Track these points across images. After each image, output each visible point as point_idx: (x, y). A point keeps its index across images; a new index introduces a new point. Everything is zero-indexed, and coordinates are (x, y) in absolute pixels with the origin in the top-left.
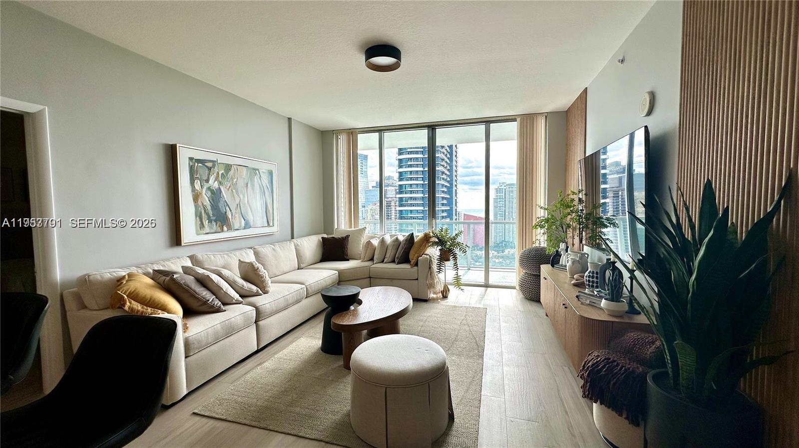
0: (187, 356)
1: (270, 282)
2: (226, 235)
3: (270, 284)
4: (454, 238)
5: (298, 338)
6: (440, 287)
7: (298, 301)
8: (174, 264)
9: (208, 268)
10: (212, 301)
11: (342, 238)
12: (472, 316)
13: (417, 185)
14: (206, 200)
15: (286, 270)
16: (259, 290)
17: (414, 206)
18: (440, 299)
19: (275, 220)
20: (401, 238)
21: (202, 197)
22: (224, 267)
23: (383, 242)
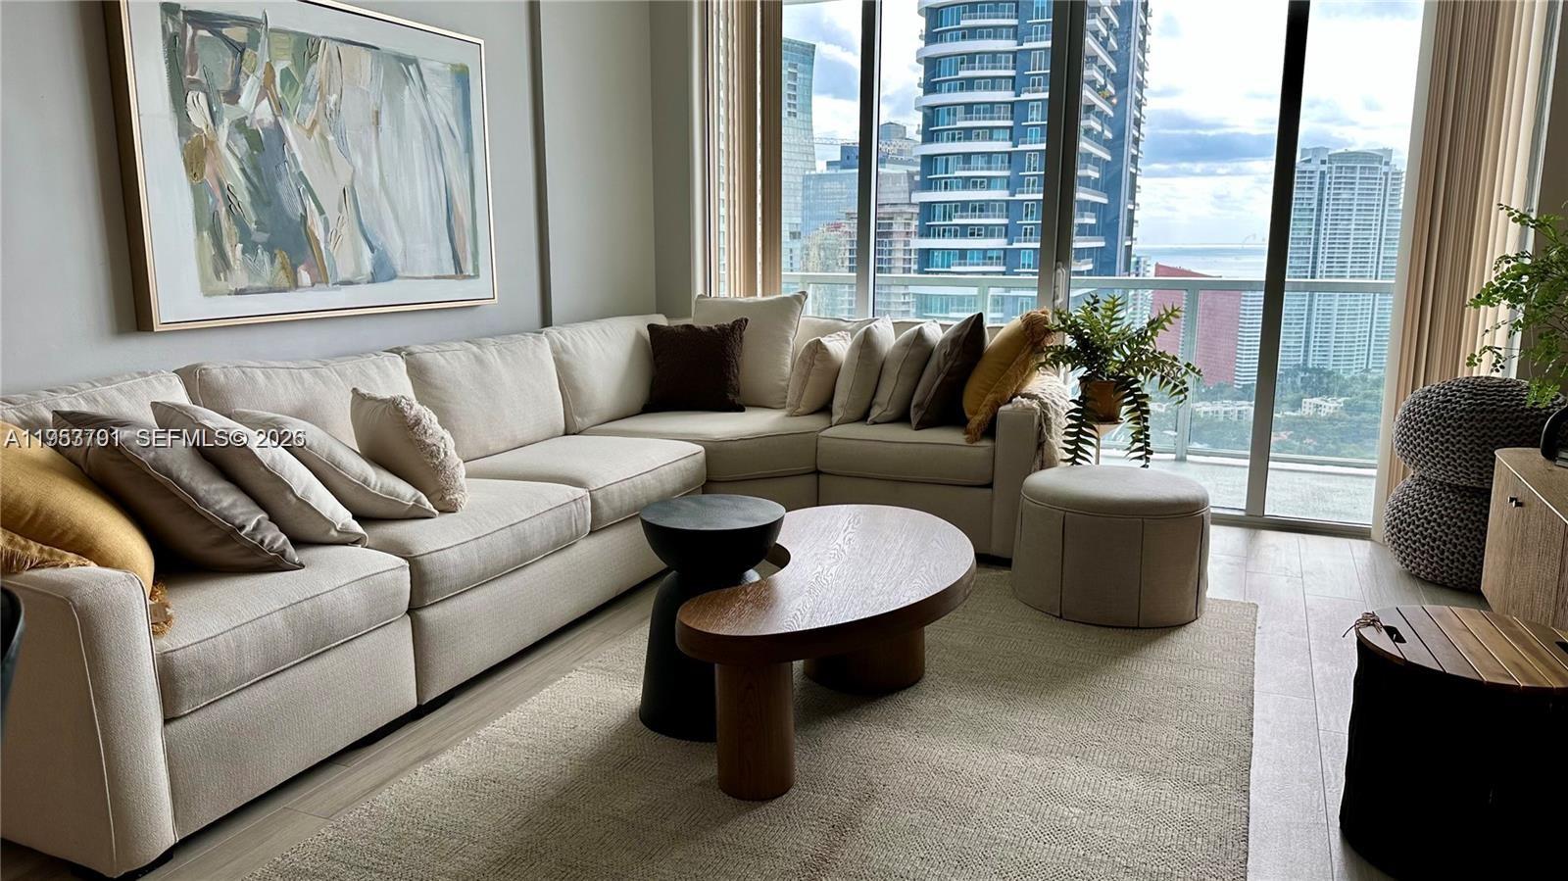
0: (169, 716)
1: (462, 471)
2: (307, 299)
3: (462, 480)
4: (1142, 337)
5: (563, 673)
7: (561, 546)
8: (130, 394)
9: (247, 414)
10: (254, 529)
11: (722, 328)
13: (989, 156)
14: (230, 165)
15: (522, 435)
16: (424, 499)
17: (972, 234)
19: (481, 258)
20: (935, 333)
21: (218, 156)
22: (301, 414)
23: (866, 344)
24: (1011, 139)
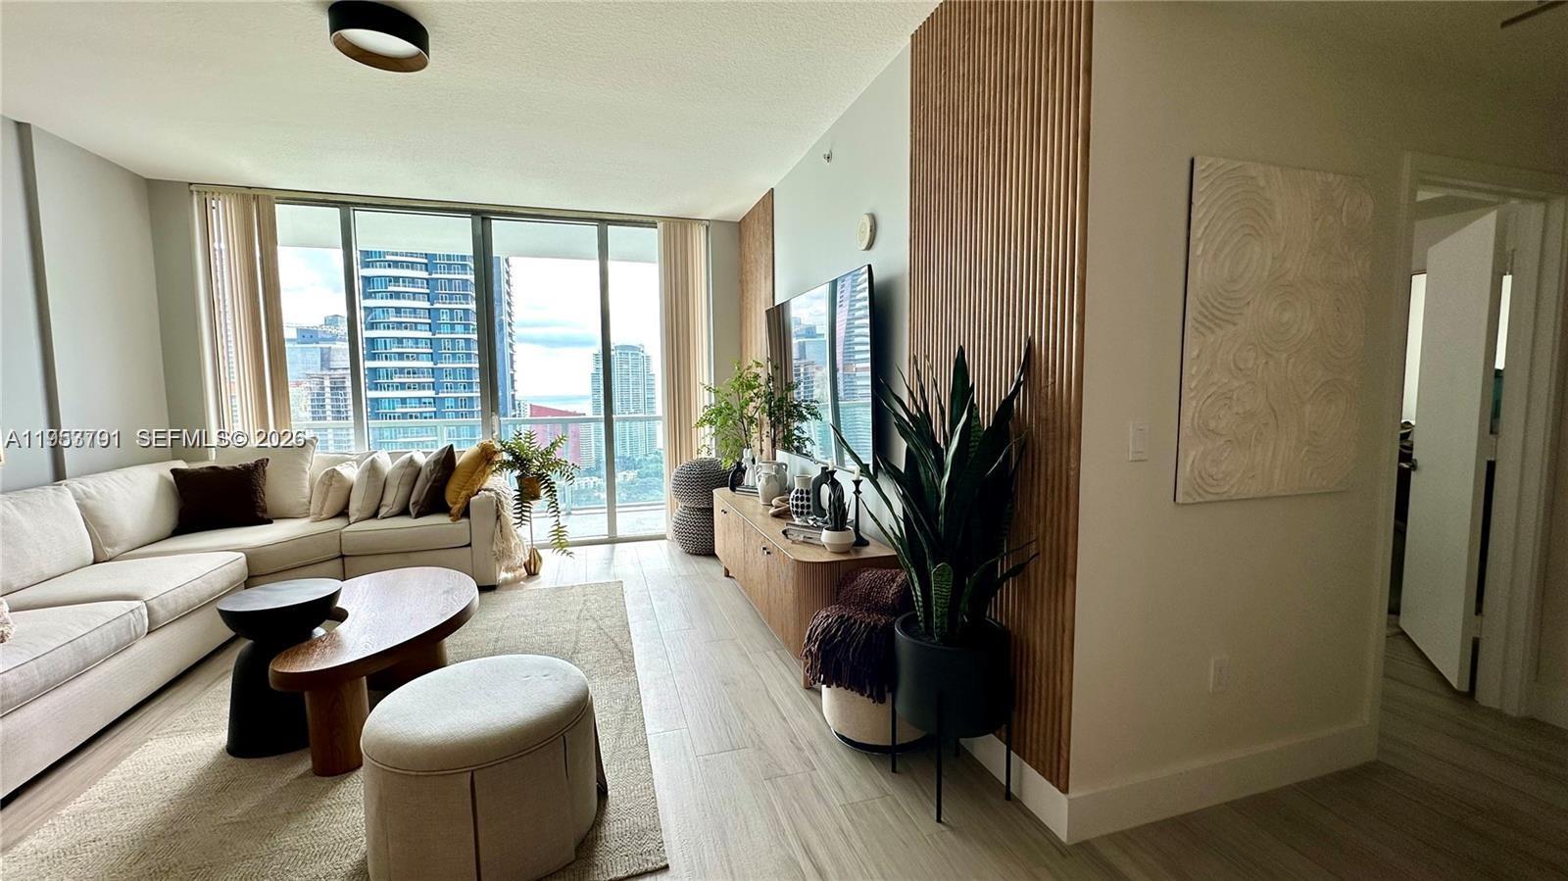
1: (5, 607)
4: (548, 452)
6: (522, 556)
7: (122, 648)
11: (246, 468)
12: (597, 601)
13: (416, 340)
15: (49, 568)
17: (409, 388)
18: (523, 579)
20: (421, 459)
23: (371, 469)
24: (430, 330)
